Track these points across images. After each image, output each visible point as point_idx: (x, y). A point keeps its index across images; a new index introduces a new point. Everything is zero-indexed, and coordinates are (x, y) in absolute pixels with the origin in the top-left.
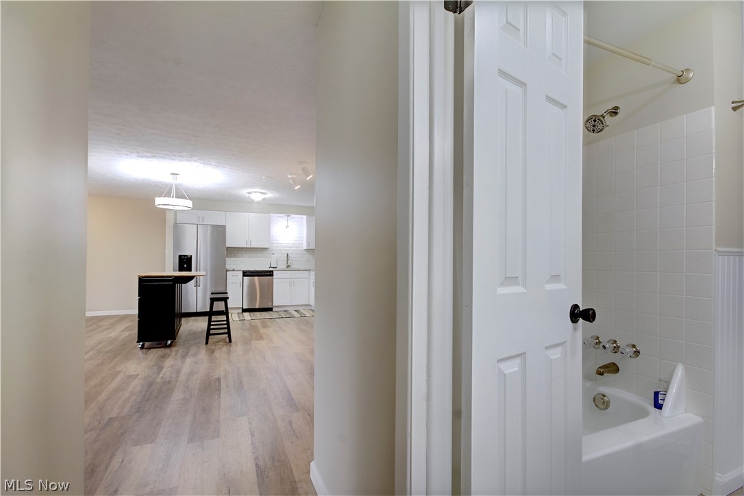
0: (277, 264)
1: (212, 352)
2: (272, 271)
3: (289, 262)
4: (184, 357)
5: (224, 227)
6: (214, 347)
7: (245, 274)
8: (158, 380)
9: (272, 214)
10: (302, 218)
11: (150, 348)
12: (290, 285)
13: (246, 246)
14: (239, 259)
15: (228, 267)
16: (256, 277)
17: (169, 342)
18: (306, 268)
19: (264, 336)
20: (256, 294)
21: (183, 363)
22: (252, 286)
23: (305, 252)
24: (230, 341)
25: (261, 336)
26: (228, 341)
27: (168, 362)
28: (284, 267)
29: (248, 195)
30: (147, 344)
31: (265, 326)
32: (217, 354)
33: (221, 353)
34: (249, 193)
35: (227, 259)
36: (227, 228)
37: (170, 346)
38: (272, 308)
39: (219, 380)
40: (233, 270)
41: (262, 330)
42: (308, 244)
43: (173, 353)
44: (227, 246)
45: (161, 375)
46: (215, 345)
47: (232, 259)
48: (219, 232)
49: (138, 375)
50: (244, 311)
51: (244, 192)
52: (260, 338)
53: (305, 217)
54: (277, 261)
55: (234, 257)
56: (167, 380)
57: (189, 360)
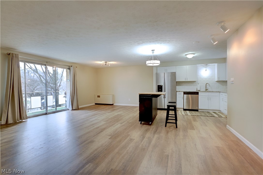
0: (200, 89)
1: (168, 132)
2: (198, 92)
3: (207, 88)
4: (155, 133)
5: (175, 73)
6: (168, 129)
7: (185, 93)
8: (140, 146)
9: (198, 65)
10: (215, 65)
11: (143, 124)
12: (208, 99)
13: (185, 81)
14: (182, 86)
15: (177, 90)
16: (190, 95)
17: (150, 123)
18: (218, 91)
19: (195, 127)
20: (190, 102)
21: (153, 137)
22: (188, 99)
23: (216, 82)
24: (177, 127)
25: (193, 127)
26: (175, 127)
27: (148, 135)
28: (204, 90)
29: (186, 56)
30: (143, 122)
31: (195, 120)
32: (169, 134)
33: (171, 135)
34: (186, 55)
35: (177, 87)
36: (176, 73)
37: (151, 125)
38: (198, 110)
39: (168, 156)
40: (179, 92)
41: (194, 123)
42: (218, 78)
43: (151, 129)
44: (176, 81)
45: (142, 143)
46: (169, 128)
47: (179, 86)
48: (173, 75)
49: (134, 139)
50: (184, 110)
51: (184, 55)
52: (192, 128)
53: (216, 64)
54: (200, 87)
55: (180, 85)
56: (144, 147)
57: (156, 136)
